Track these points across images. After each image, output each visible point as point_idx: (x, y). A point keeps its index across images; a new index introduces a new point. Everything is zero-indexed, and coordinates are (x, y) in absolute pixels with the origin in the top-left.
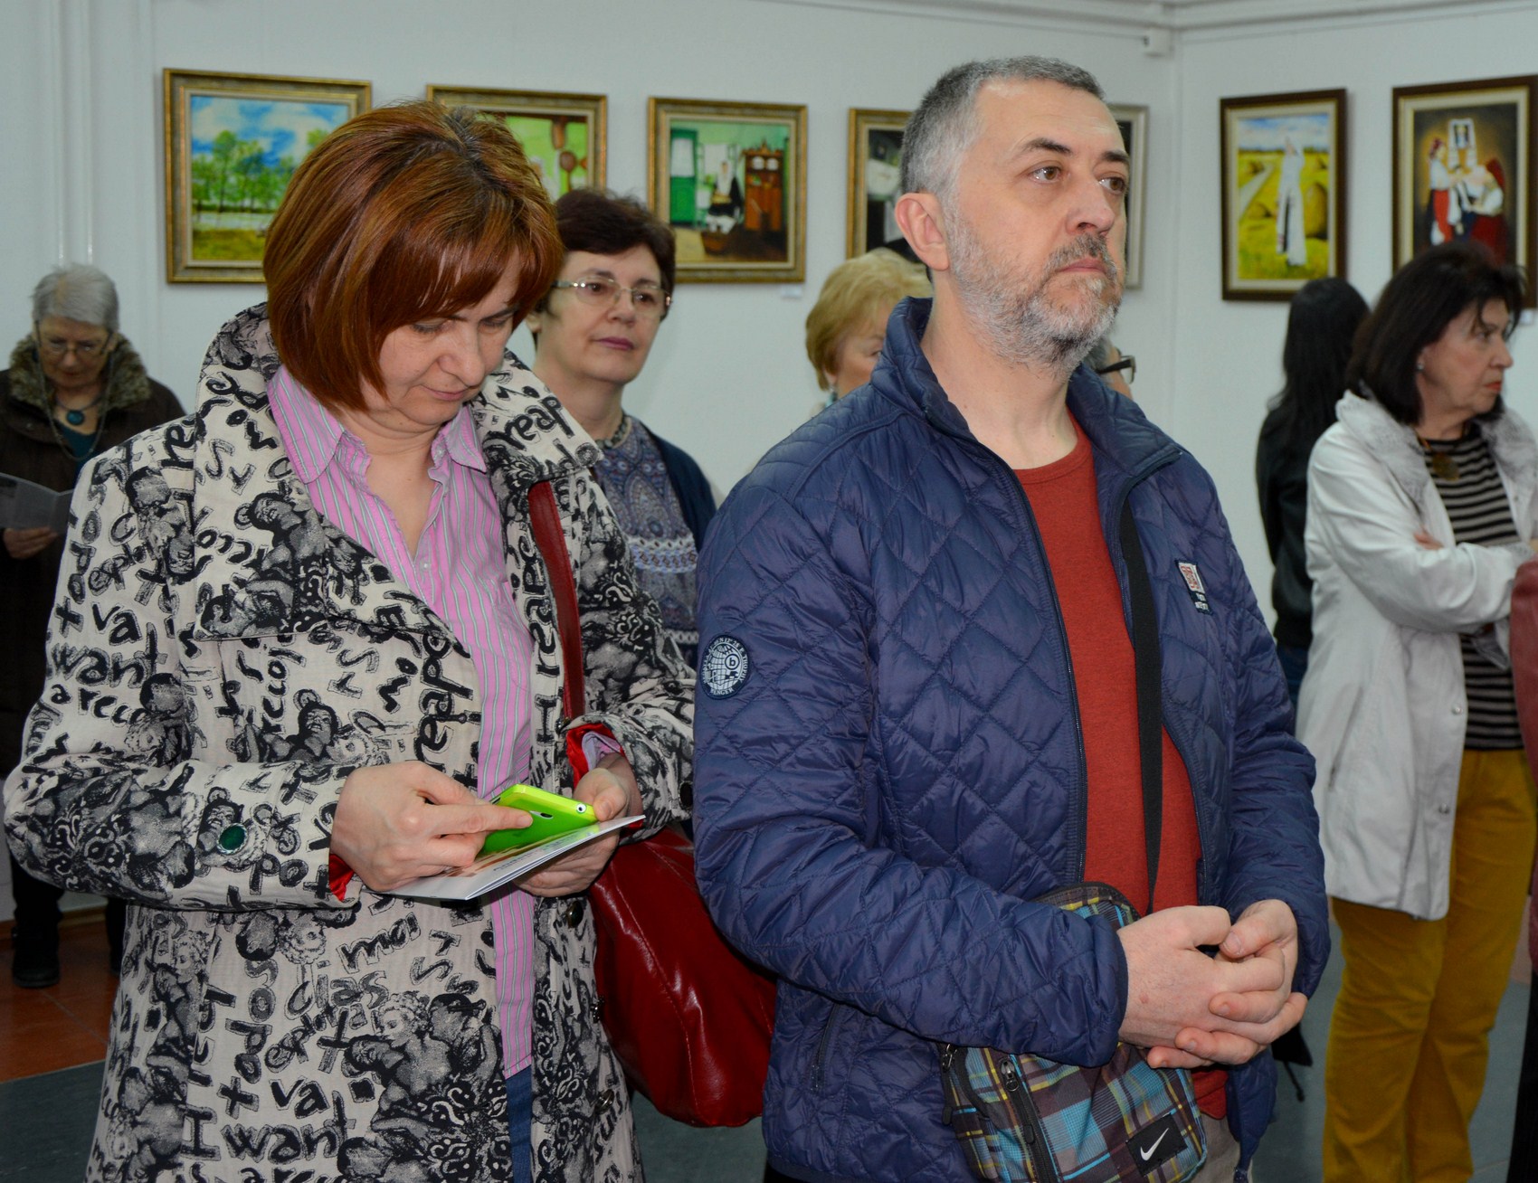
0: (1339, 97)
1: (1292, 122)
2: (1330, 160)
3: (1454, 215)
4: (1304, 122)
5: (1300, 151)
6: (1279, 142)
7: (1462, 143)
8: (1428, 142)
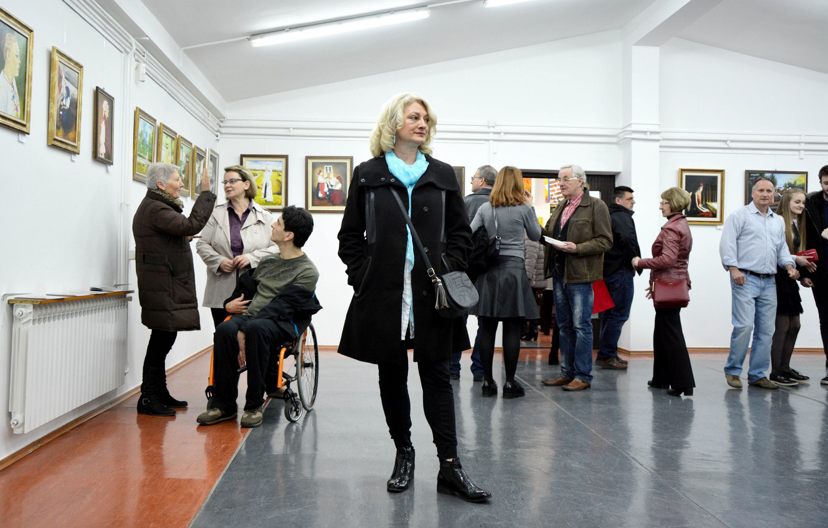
0: (286, 157)
1: (268, 163)
2: (283, 174)
3: (326, 189)
4: (272, 162)
5: (271, 171)
6: (264, 168)
7: (328, 171)
8: (317, 171)
